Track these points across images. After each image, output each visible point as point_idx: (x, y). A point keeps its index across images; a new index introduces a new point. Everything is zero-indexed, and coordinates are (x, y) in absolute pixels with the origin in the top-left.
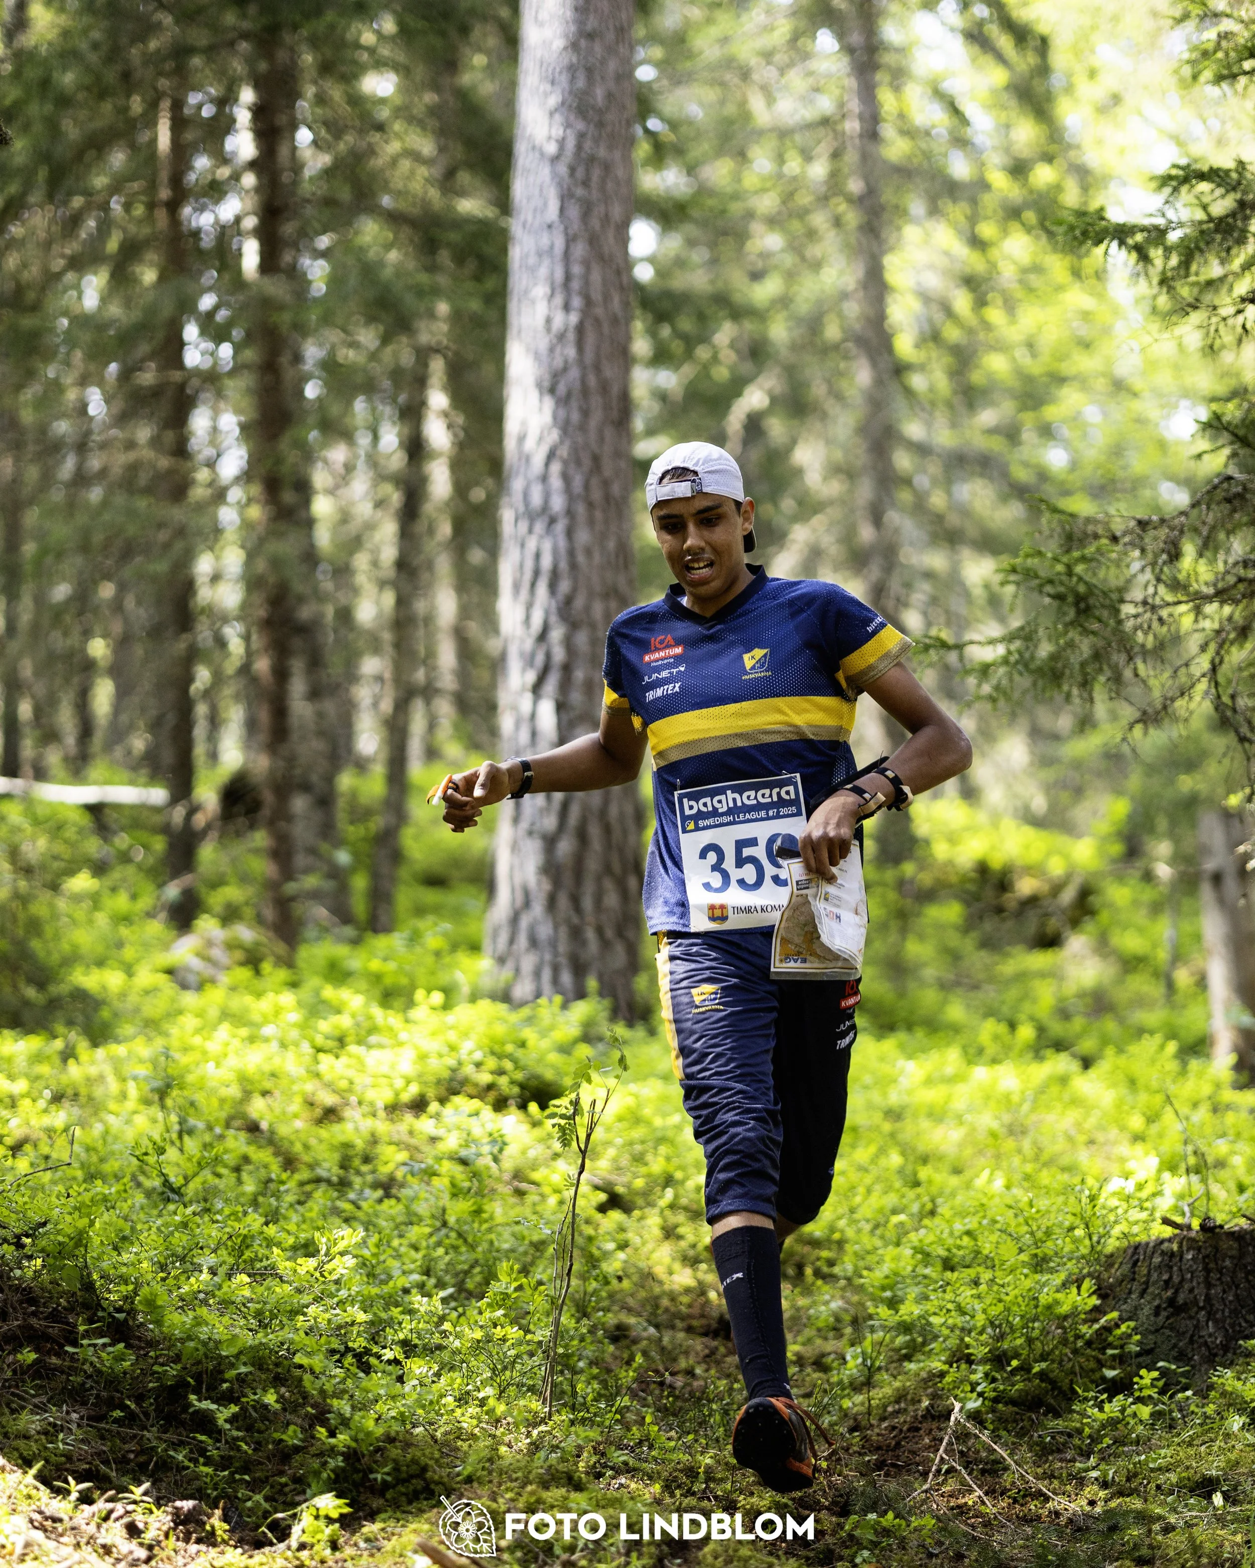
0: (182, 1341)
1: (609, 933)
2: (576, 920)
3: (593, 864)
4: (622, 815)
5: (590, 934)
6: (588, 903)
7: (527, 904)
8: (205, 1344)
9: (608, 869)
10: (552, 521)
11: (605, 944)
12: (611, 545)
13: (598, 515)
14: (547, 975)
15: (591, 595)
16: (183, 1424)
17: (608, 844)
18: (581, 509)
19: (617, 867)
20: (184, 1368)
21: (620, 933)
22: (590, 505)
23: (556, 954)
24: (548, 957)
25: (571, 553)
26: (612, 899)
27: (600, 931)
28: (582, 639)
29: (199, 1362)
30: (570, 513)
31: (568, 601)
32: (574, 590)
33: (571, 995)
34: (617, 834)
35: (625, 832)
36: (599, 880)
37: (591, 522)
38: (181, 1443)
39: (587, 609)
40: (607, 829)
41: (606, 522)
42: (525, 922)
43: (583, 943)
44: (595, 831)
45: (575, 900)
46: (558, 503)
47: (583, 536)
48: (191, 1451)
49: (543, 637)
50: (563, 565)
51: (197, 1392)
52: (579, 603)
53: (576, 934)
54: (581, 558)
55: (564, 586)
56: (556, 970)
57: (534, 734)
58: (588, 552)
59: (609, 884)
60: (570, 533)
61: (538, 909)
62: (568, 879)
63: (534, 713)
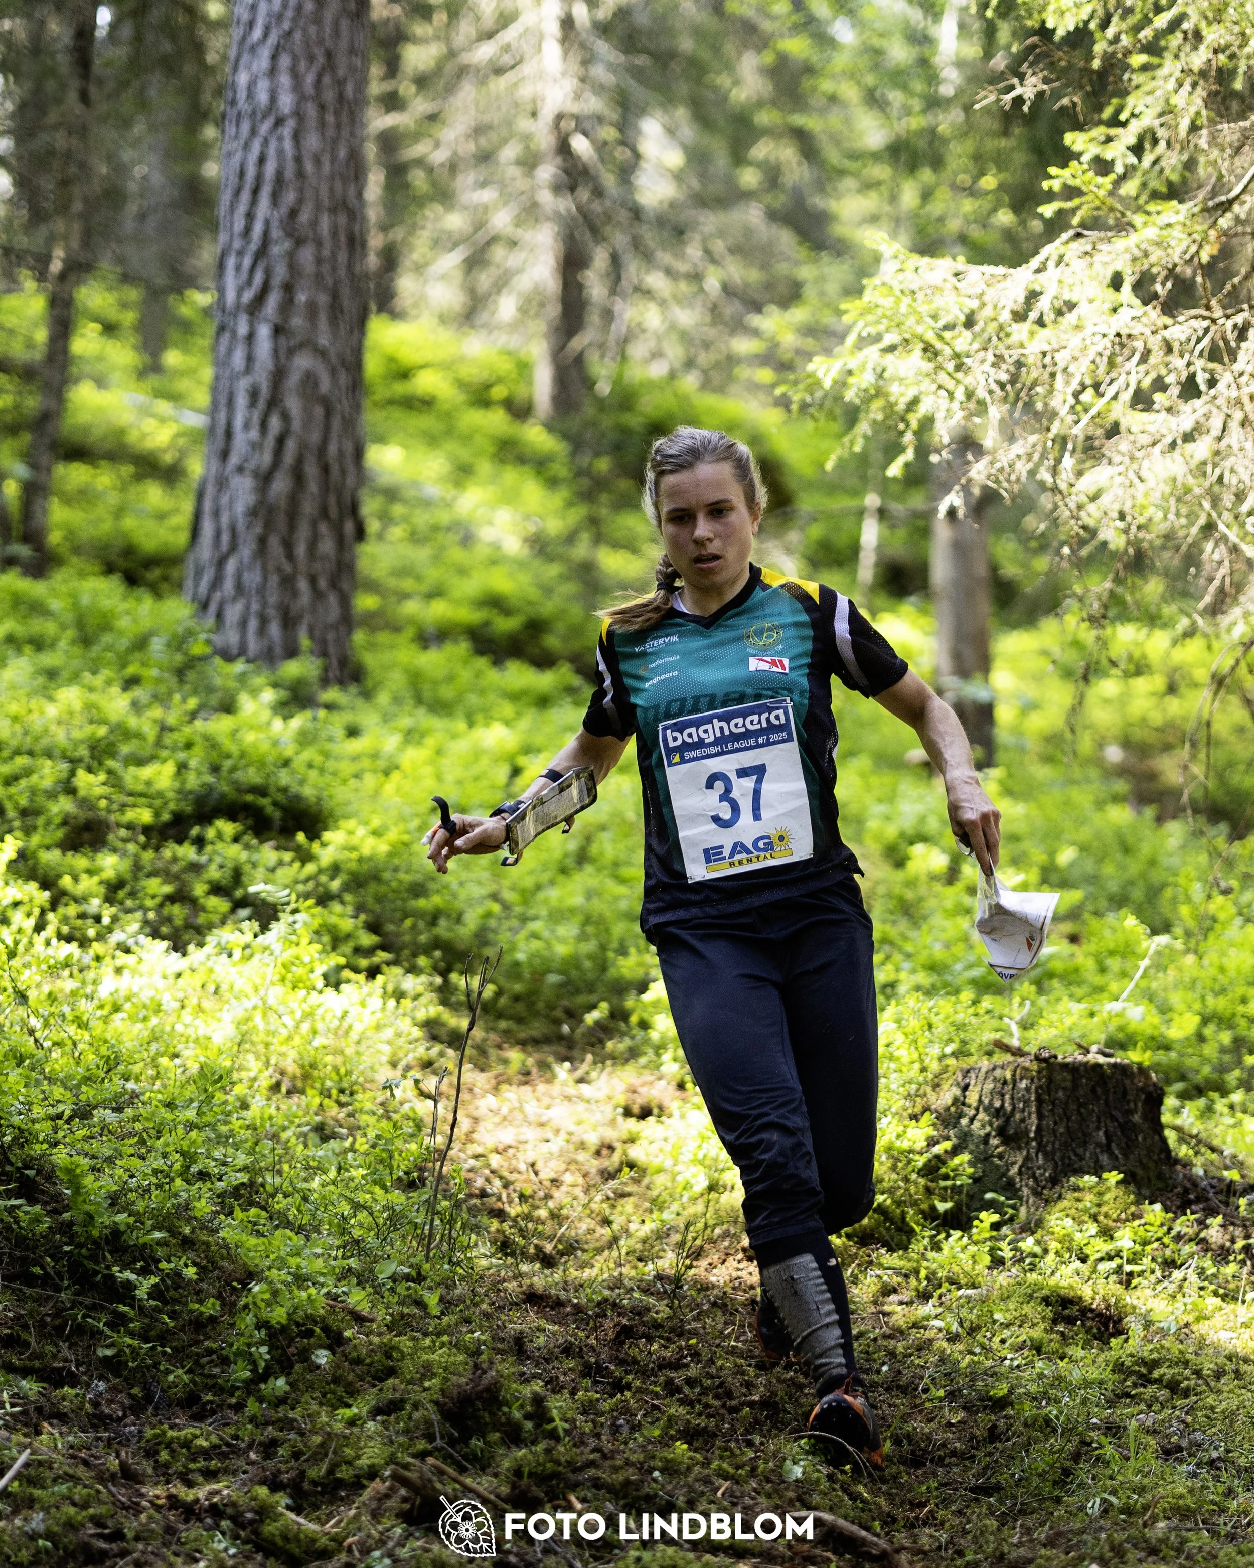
1: (323, 583)
2: (288, 568)
3: (308, 507)
4: (340, 451)
5: (303, 585)
6: (301, 550)
7: (233, 547)
9: (324, 513)
10: (279, 122)
11: (318, 594)
12: (342, 153)
13: (330, 119)
14: (253, 624)
15: (318, 208)
17: (325, 487)
18: (311, 110)
19: (333, 512)
21: (334, 584)
22: (322, 108)
23: (264, 604)
24: (255, 607)
25: (298, 159)
26: (327, 546)
27: (313, 580)
28: (307, 255)
30: (299, 115)
31: (293, 213)
32: (300, 201)
33: (278, 650)
34: (335, 470)
35: (343, 472)
36: (314, 524)
37: (322, 125)
39: (314, 223)
40: (325, 469)
41: (338, 126)
42: (231, 566)
43: (295, 593)
44: (311, 470)
45: (288, 546)
46: (286, 102)
47: (312, 141)
49: (262, 252)
50: (290, 172)
52: (304, 217)
53: (288, 582)
54: (309, 167)
55: (290, 197)
56: (264, 621)
57: (250, 359)
58: (317, 161)
59: (323, 528)
60: (297, 137)
61: (246, 551)
62: (281, 521)
63: (251, 337)
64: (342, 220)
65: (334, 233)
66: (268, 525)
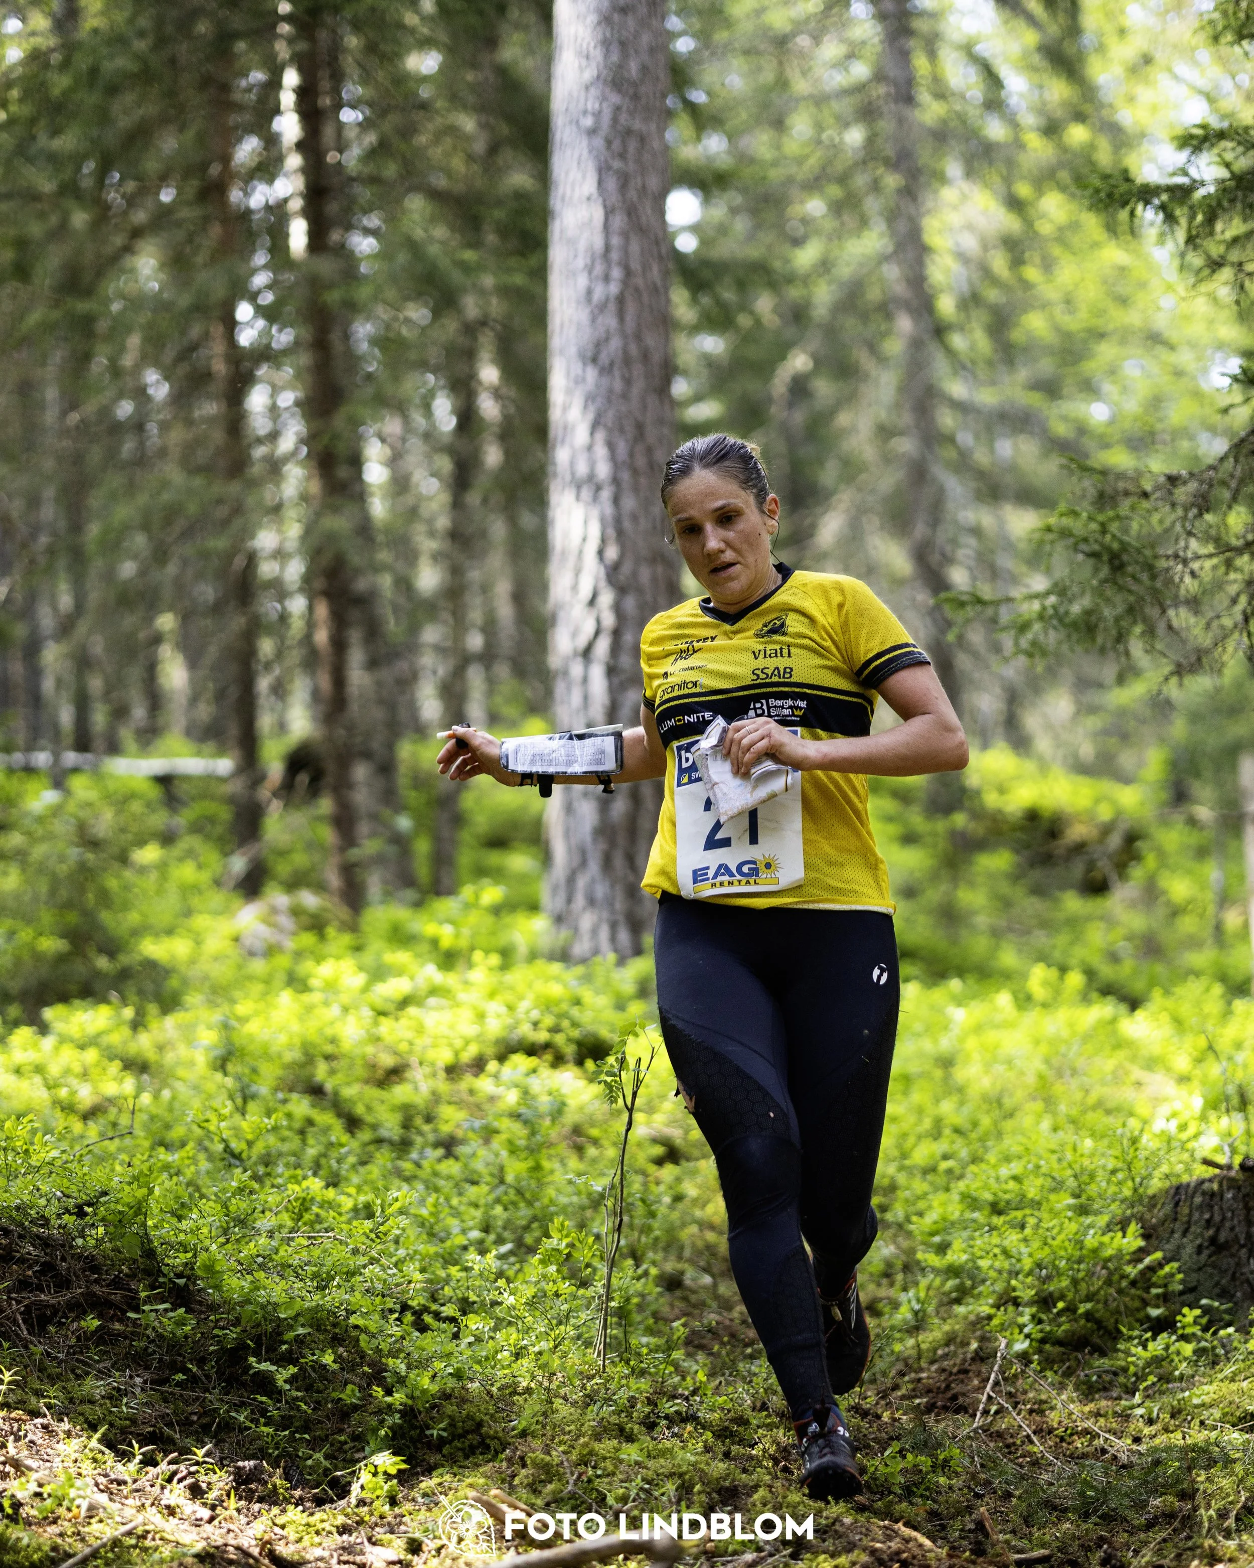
0: (242, 1304)
2: (631, 878)
3: (646, 823)
7: (584, 863)
8: (263, 1307)
10: (598, 488)
13: (643, 481)
14: (604, 932)
15: (638, 561)
16: (244, 1385)
18: (625, 476)
20: (244, 1331)
22: (635, 472)
23: (613, 911)
24: (605, 915)
25: (618, 521)
28: (630, 603)
29: (258, 1325)
30: (616, 481)
31: (616, 567)
32: (622, 556)
33: (629, 951)
37: (636, 489)
38: (243, 1404)
39: (635, 574)
42: (582, 882)
43: (640, 901)
44: (647, 791)
45: (631, 859)
46: (603, 470)
47: (629, 503)
48: (252, 1412)
49: (592, 602)
50: (611, 533)
51: (257, 1354)
52: (626, 569)
53: (632, 892)
54: (627, 524)
55: (612, 553)
56: (613, 926)
57: (586, 698)
58: (635, 518)
60: (616, 500)
61: (594, 867)
62: (623, 838)
63: (585, 680)
64: (660, 569)
65: (654, 580)
66: (612, 843)
